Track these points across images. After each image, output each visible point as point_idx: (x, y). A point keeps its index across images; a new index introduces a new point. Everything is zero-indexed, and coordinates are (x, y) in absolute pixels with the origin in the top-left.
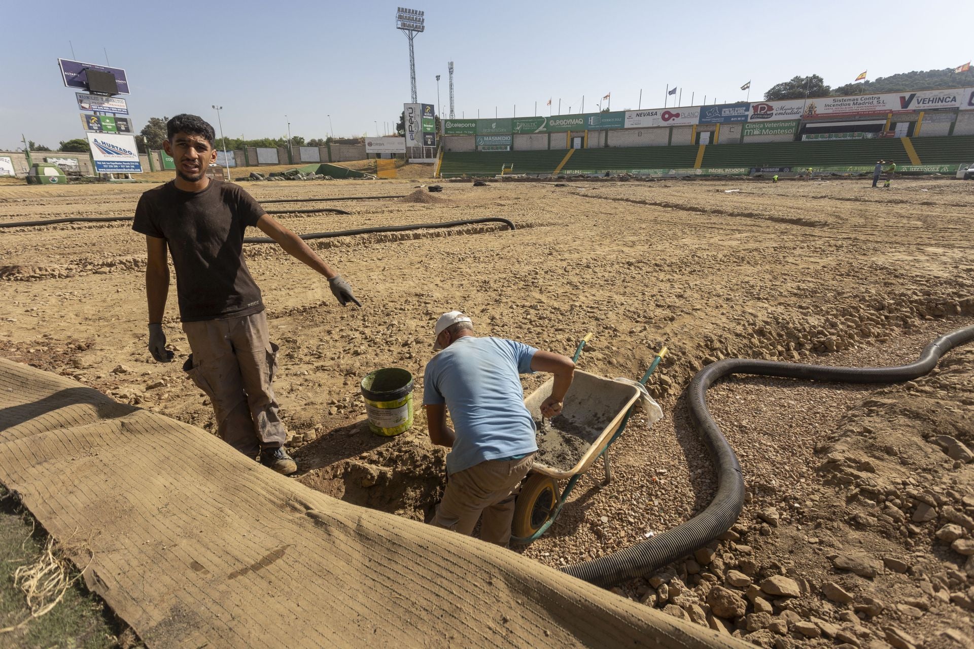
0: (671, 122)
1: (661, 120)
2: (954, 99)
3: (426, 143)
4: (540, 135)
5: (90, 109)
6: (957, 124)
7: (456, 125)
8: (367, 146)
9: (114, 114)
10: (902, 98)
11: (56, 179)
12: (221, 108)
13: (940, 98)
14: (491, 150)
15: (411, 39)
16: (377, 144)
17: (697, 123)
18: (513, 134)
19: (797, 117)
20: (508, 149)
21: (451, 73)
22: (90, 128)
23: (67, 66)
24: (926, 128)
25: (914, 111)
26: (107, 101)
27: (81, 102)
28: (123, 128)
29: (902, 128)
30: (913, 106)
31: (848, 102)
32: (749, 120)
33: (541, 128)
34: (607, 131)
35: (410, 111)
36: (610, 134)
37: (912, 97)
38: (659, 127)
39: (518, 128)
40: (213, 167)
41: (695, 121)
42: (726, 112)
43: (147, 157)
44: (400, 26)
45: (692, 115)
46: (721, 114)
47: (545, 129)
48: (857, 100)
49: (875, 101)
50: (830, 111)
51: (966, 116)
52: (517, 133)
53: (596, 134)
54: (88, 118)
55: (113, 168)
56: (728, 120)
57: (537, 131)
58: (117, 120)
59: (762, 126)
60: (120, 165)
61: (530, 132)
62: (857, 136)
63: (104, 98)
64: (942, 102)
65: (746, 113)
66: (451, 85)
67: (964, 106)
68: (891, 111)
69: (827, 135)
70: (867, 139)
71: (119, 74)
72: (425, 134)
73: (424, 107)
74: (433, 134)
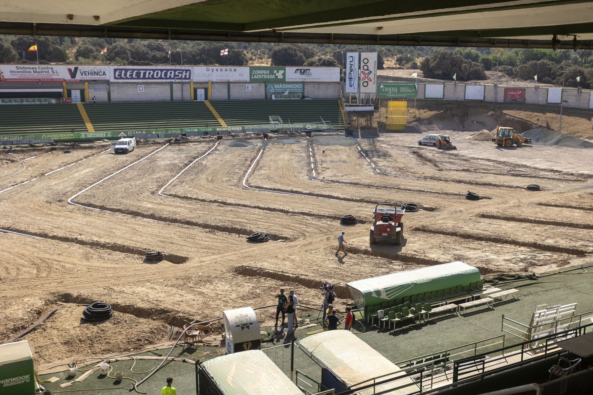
2: (104, 73)
6: (111, 93)
10: (70, 70)
13: (95, 72)
24: (92, 94)
25: (81, 81)
29: (76, 94)
30: (78, 77)
31: (29, 70)
37: (76, 69)
48: (36, 68)
49: (50, 71)
50: (16, 77)
51: (116, 87)
62: (44, 101)
64: (97, 75)
67: (112, 80)
68: (65, 81)
69: (18, 99)
70: (52, 104)
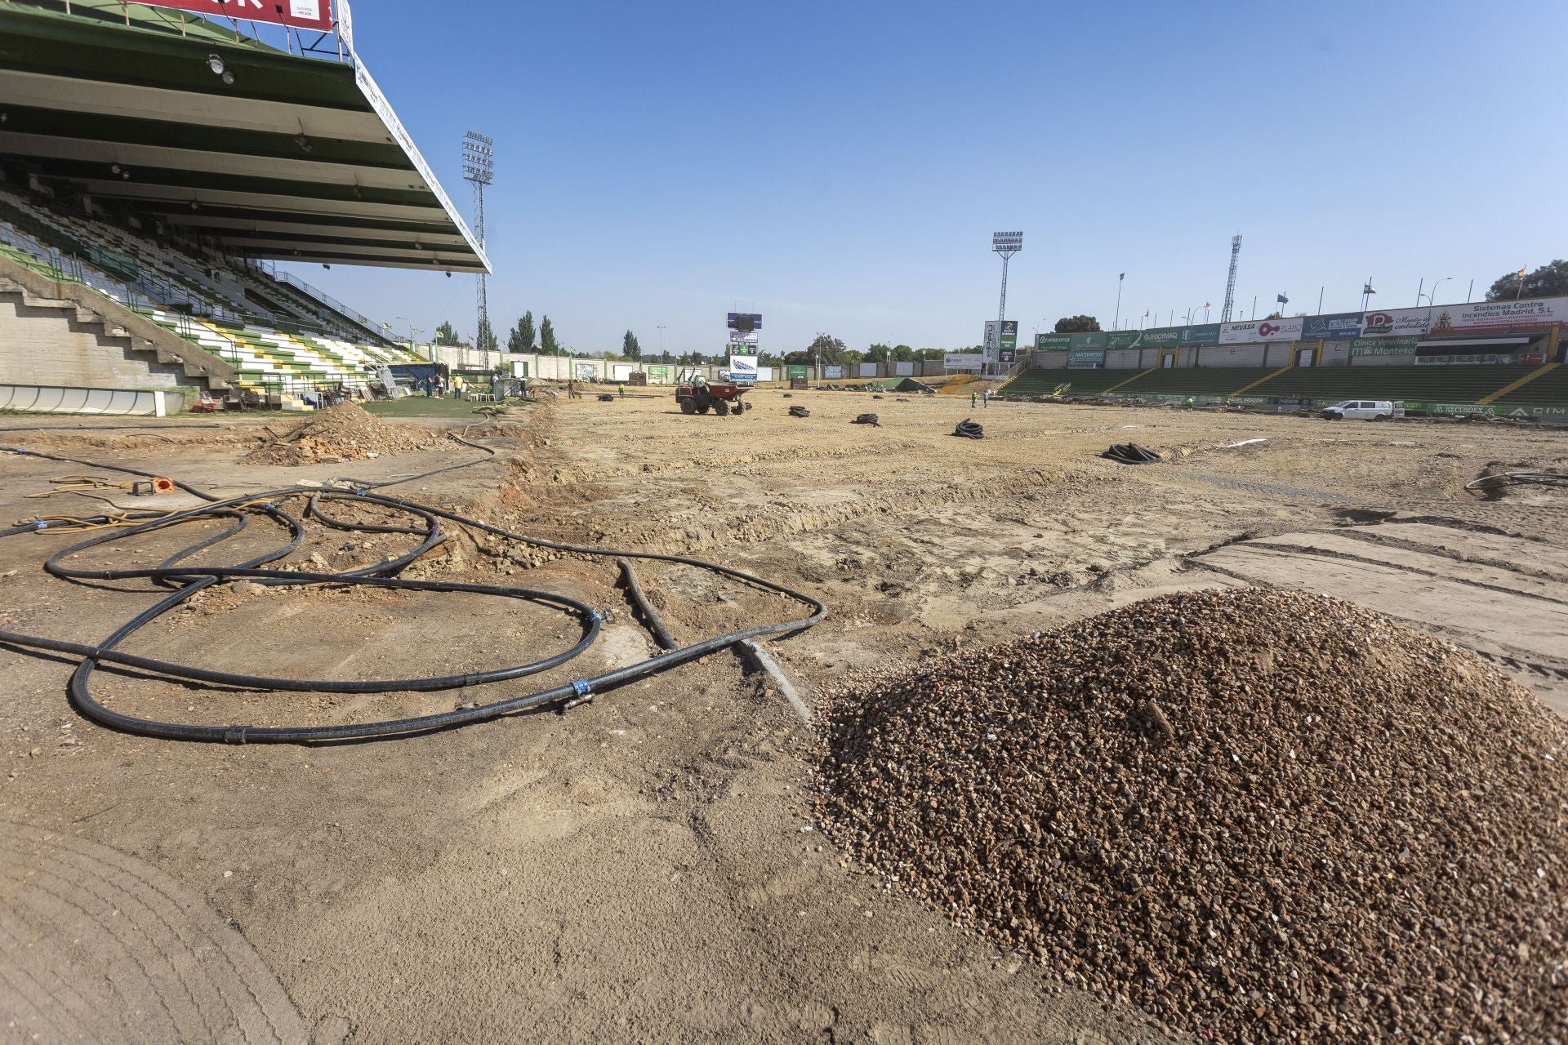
0: (1269, 337)
1: (1258, 335)
3: (1001, 359)
4: (1132, 352)
5: (737, 341)
7: (1050, 340)
8: (945, 363)
9: (749, 343)
15: (1006, 259)
16: (954, 361)
17: (1299, 338)
18: (1106, 350)
19: (1418, 331)
20: (1094, 367)
21: (1235, 250)
22: (734, 353)
23: (730, 316)
26: (748, 335)
27: (732, 336)
28: (752, 352)
31: (1495, 311)
32: (1362, 335)
33: (1136, 343)
34: (1198, 347)
35: (990, 328)
36: (1201, 351)
38: (1255, 343)
39: (1113, 343)
41: (1297, 336)
42: (1334, 325)
43: (779, 370)
44: (995, 249)
45: (1293, 329)
46: (1327, 326)
47: (1139, 345)
48: (1509, 307)
49: (1536, 309)
50: (1471, 324)
52: (1111, 349)
53: (1185, 351)
54: (734, 346)
55: (740, 378)
56: (1336, 335)
57: (1130, 347)
58: (750, 347)
59: (1374, 343)
60: (745, 376)
61: (1124, 347)
62: (1489, 360)
63: (746, 333)
65: (1359, 326)
66: (1232, 269)
68: (1560, 324)
69: (1446, 357)
70: (1503, 364)
71: (759, 317)
72: (1002, 351)
73: (1004, 324)
74: (1012, 350)
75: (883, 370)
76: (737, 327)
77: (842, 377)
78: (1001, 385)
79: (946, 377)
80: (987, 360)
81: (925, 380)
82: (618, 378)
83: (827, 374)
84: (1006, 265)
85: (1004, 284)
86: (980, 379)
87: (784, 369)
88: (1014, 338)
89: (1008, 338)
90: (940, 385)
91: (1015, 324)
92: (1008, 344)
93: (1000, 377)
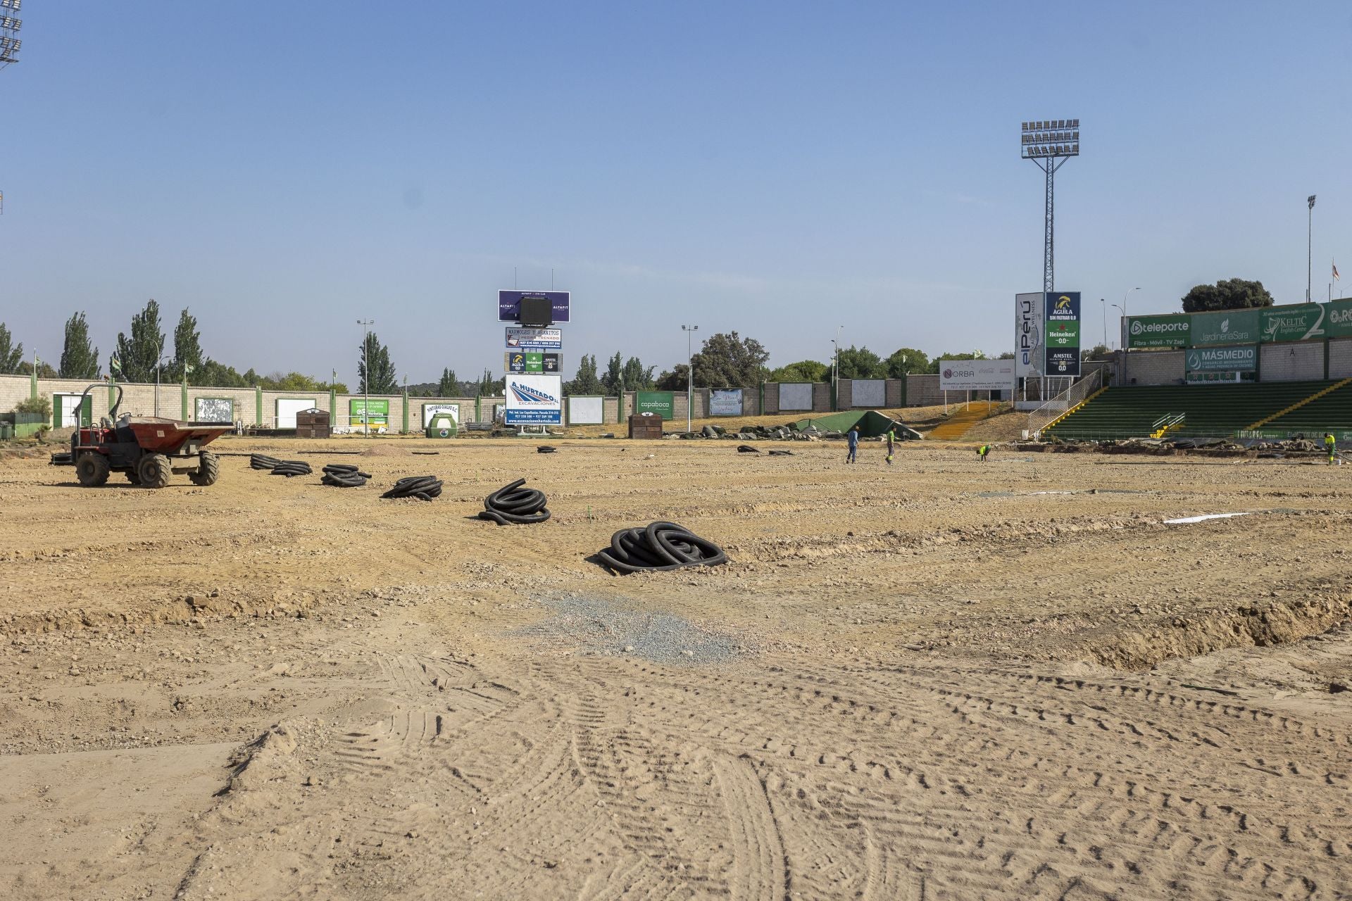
3: (1052, 369)
4: (1310, 345)
5: (518, 345)
7: (1150, 328)
8: (942, 379)
9: (544, 349)
11: (447, 432)
12: (696, 328)
14: (1204, 382)
15: (1050, 172)
16: (960, 374)
18: (1259, 346)
20: (1238, 380)
22: (512, 369)
23: (505, 297)
26: (540, 333)
27: (509, 337)
28: (550, 366)
33: (1315, 330)
35: (1026, 307)
39: (1271, 331)
40: (648, 417)
43: (617, 401)
44: (1026, 154)
47: (1322, 332)
52: (1270, 342)
54: (513, 356)
55: (526, 419)
57: (1307, 336)
58: (545, 356)
60: (537, 415)
61: (1294, 338)
63: (537, 330)
71: (563, 298)
72: (1051, 351)
73: (1052, 299)
74: (1075, 351)
75: (825, 397)
76: (517, 319)
77: (744, 413)
78: (1051, 421)
79: (946, 408)
80: (1025, 371)
81: (907, 413)
82: (282, 425)
83: (715, 407)
84: (1050, 185)
85: (1049, 222)
86: (1012, 410)
87: (628, 399)
88: (1075, 326)
89: (1062, 327)
90: (931, 424)
91: (1075, 298)
92: (1063, 338)
93: (1049, 404)
